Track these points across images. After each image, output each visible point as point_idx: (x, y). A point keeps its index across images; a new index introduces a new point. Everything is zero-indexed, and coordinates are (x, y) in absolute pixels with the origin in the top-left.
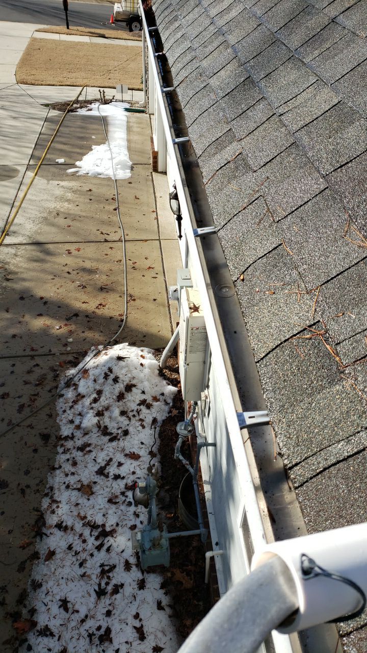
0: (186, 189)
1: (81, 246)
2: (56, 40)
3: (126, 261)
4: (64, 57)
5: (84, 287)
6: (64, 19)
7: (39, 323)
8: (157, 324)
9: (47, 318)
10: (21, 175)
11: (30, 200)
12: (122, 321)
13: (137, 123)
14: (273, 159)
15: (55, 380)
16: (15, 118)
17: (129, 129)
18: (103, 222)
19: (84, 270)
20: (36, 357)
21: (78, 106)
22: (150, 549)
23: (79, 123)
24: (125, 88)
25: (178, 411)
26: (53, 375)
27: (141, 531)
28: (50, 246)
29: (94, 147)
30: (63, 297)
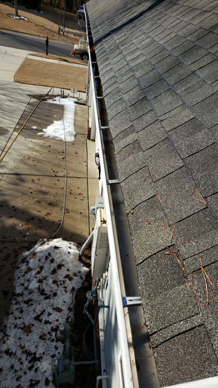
0: (105, 155)
1: (41, 178)
2: (39, 61)
3: (66, 188)
4: (43, 70)
5: (40, 202)
6: (45, 50)
7: (10, 222)
8: (81, 228)
9: (15, 219)
10: (10, 133)
11: (13, 148)
12: (60, 224)
13: (80, 111)
14: (155, 145)
15: (15, 257)
16: (10, 101)
17: (76, 114)
18: (55, 165)
19: (41, 192)
20: (5, 243)
21: (48, 98)
22: (62, 372)
23: (47, 107)
24: (76, 90)
25: (88, 283)
26: (15, 255)
27: (58, 359)
28: (23, 176)
29: (54, 121)
30: (26, 207)
